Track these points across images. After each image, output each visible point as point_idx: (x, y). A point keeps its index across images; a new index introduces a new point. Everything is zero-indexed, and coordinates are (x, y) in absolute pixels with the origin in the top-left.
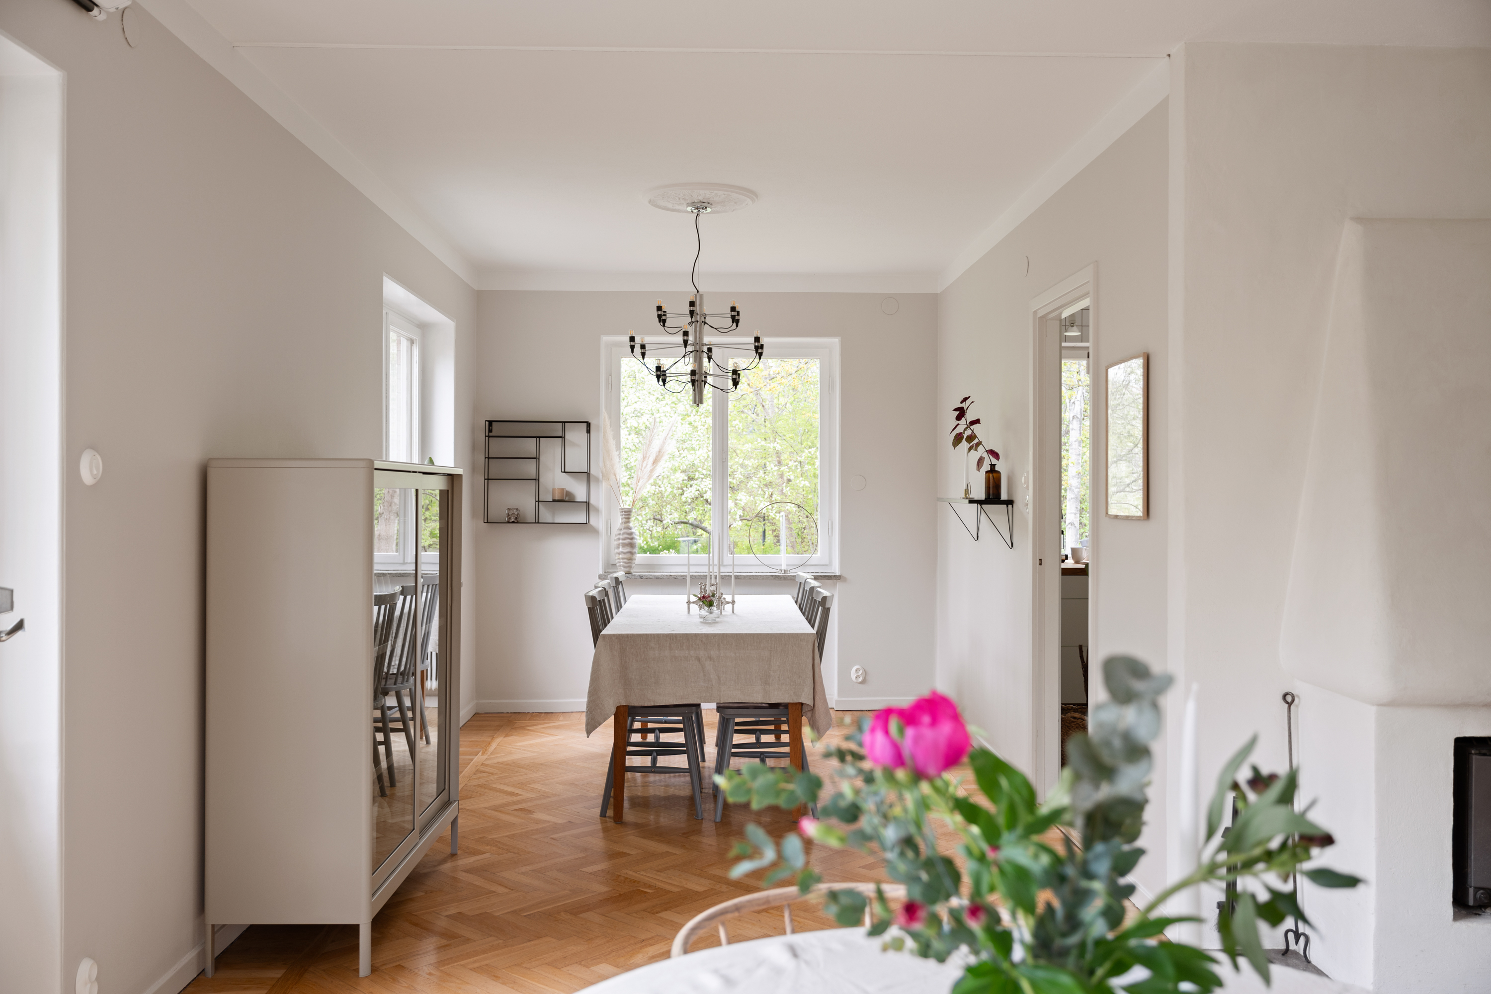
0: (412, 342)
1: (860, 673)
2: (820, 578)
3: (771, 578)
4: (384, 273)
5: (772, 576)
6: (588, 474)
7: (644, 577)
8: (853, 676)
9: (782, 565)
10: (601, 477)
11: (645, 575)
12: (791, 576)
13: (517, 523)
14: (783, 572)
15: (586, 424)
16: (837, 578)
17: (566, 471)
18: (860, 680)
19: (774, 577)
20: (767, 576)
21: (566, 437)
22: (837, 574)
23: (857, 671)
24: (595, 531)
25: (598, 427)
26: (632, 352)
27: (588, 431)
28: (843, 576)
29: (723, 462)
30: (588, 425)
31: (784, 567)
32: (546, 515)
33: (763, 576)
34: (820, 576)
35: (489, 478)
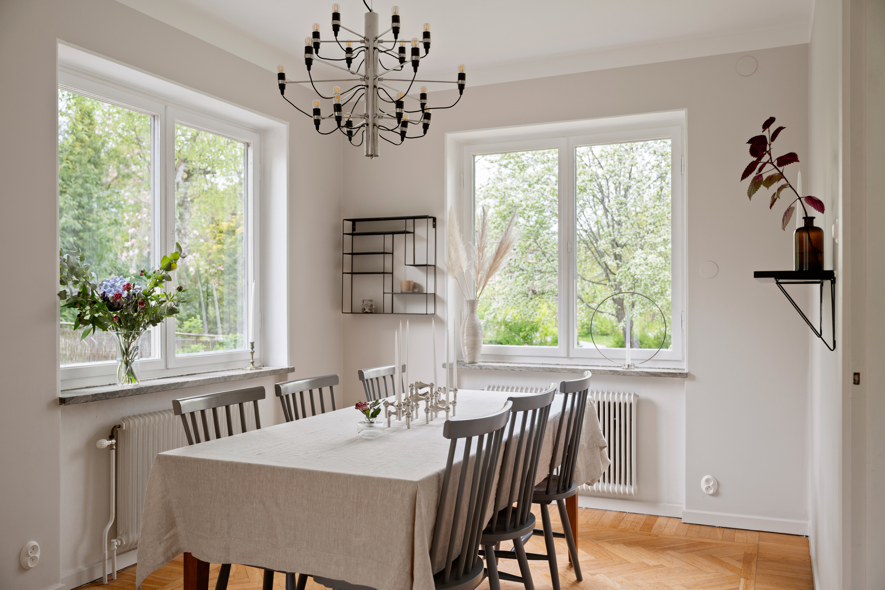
0: (248, 145)
1: (712, 483)
2: (664, 375)
3: (610, 373)
4: (57, 39)
5: (611, 371)
6: (435, 266)
7: (484, 368)
8: (704, 486)
9: (625, 359)
10: (446, 269)
11: (484, 366)
12: (631, 371)
13: (371, 313)
14: (626, 367)
15: (432, 219)
16: (684, 376)
17: (416, 263)
18: (711, 491)
19: (612, 372)
20: (605, 370)
21: (416, 232)
22: (686, 371)
23: (707, 481)
24: (441, 322)
25: (443, 221)
26: (282, 93)
27: (435, 226)
28: (691, 375)
29: (568, 253)
30: (434, 219)
31: (628, 362)
32: (399, 307)
33: (601, 371)
34: (664, 373)
35: (354, 271)
